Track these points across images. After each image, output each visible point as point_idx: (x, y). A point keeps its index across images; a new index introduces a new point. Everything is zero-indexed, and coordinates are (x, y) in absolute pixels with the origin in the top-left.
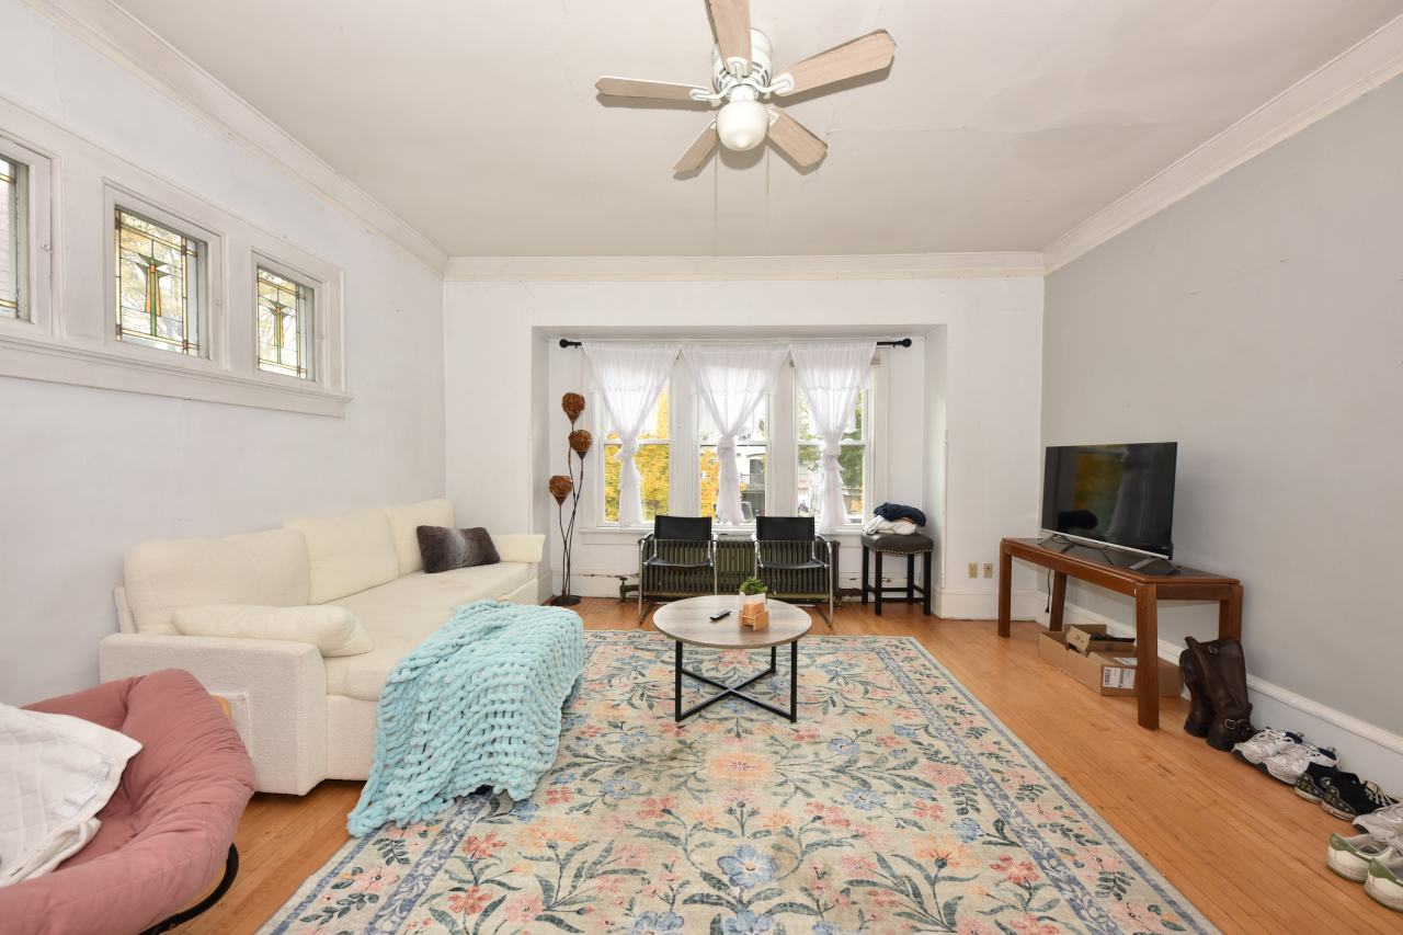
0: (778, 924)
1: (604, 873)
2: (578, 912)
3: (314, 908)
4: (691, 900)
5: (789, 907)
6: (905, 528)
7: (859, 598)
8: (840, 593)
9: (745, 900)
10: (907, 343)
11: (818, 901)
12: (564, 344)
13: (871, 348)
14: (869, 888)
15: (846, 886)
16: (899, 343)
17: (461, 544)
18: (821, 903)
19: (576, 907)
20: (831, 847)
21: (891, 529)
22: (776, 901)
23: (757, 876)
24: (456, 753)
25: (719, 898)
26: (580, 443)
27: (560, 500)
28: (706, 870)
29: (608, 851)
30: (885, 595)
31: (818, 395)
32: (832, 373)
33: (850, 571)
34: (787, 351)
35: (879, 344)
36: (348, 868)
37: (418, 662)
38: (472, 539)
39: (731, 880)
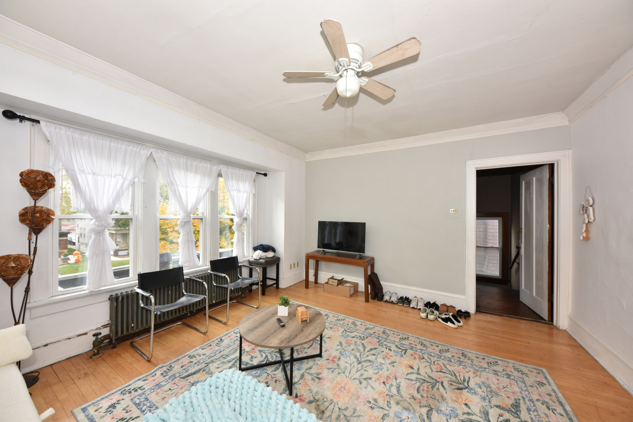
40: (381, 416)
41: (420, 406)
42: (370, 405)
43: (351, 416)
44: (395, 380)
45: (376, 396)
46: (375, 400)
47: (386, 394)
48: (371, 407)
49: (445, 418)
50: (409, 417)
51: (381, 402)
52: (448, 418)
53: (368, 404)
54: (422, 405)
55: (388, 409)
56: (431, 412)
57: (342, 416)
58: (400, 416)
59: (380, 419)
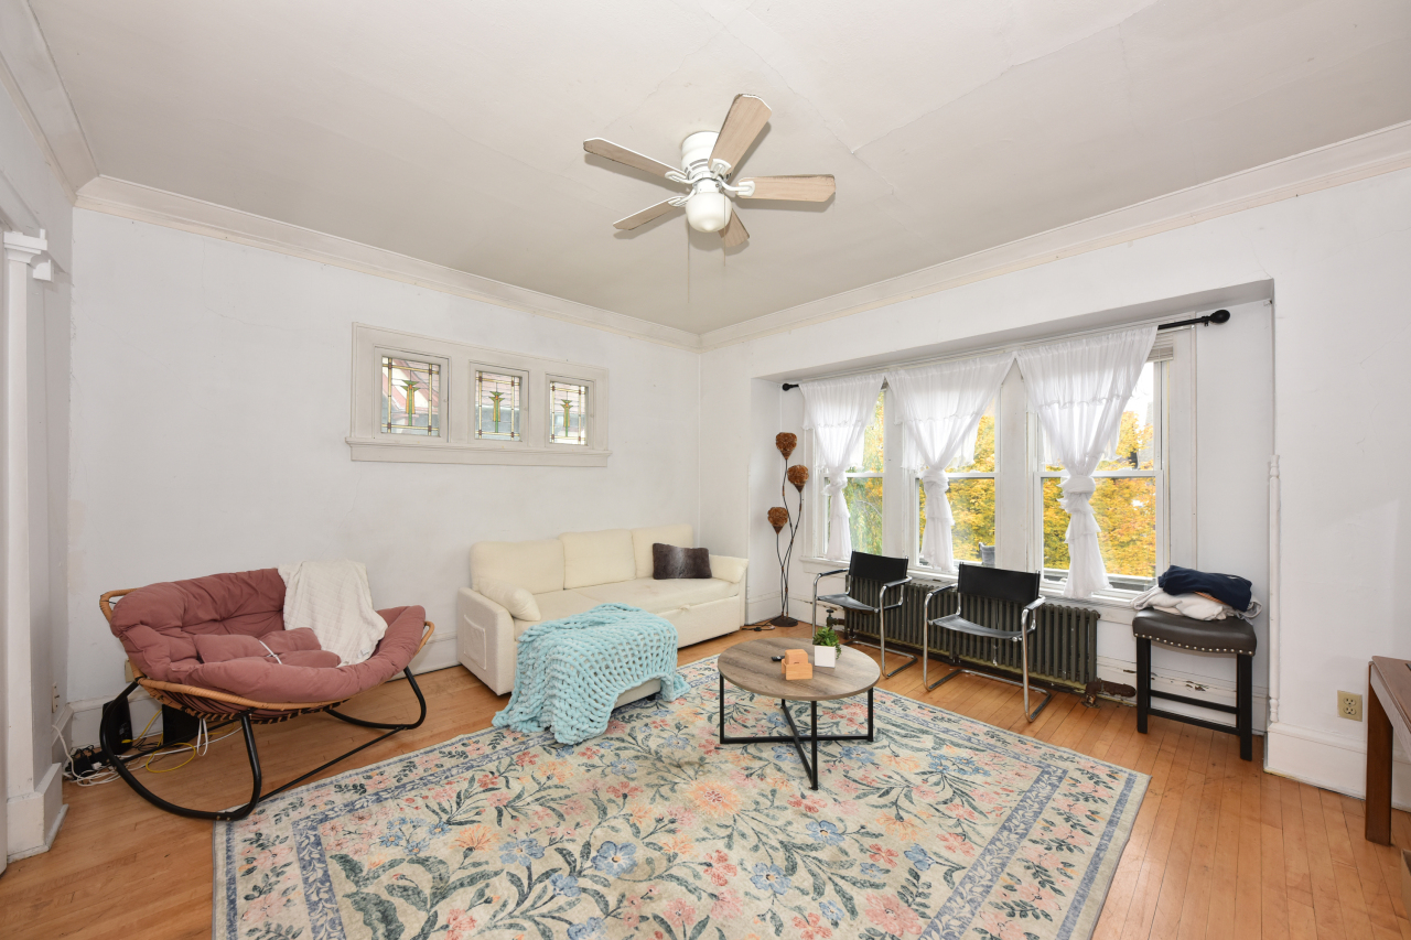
0: (578, 899)
1: (549, 807)
2: (513, 817)
3: (446, 750)
4: (560, 851)
5: (599, 897)
6: (1203, 608)
7: (1133, 701)
8: (1097, 686)
9: (584, 873)
10: (1221, 317)
11: (619, 908)
12: (786, 387)
13: (1149, 336)
14: (662, 930)
15: (650, 916)
16: (1205, 320)
17: (680, 560)
18: (619, 911)
19: (515, 814)
20: (683, 888)
21: (1173, 607)
22: (599, 888)
23: (612, 867)
24: (540, 697)
25: (575, 861)
26: (798, 477)
27: (778, 529)
28: (592, 841)
29: (566, 797)
30: (1157, 704)
31: (1056, 413)
32: (1077, 381)
33: (1115, 657)
34: (1011, 361)
35: (1161, 327)
36: (474, 740)
37: (533, 632)
38: (689, 556)
39: (595, 858)
40: (638, 825)
41: (623, 896)
42: (666, 821)
43: (658, 791)
44: (710, 891)
45: (679, 836)
46: (673, 831)
47: (680, 854)
48: (661, 820)
49: (575, 922)
50: (615, 864)
51: (662, 838)
52: (573, 930)
53: (670, 818)
54: (625, 903)
55: (646, 840)
56: (602, 906)
57: (662, 782)
58: (625, 851)
59: (636, 822)
